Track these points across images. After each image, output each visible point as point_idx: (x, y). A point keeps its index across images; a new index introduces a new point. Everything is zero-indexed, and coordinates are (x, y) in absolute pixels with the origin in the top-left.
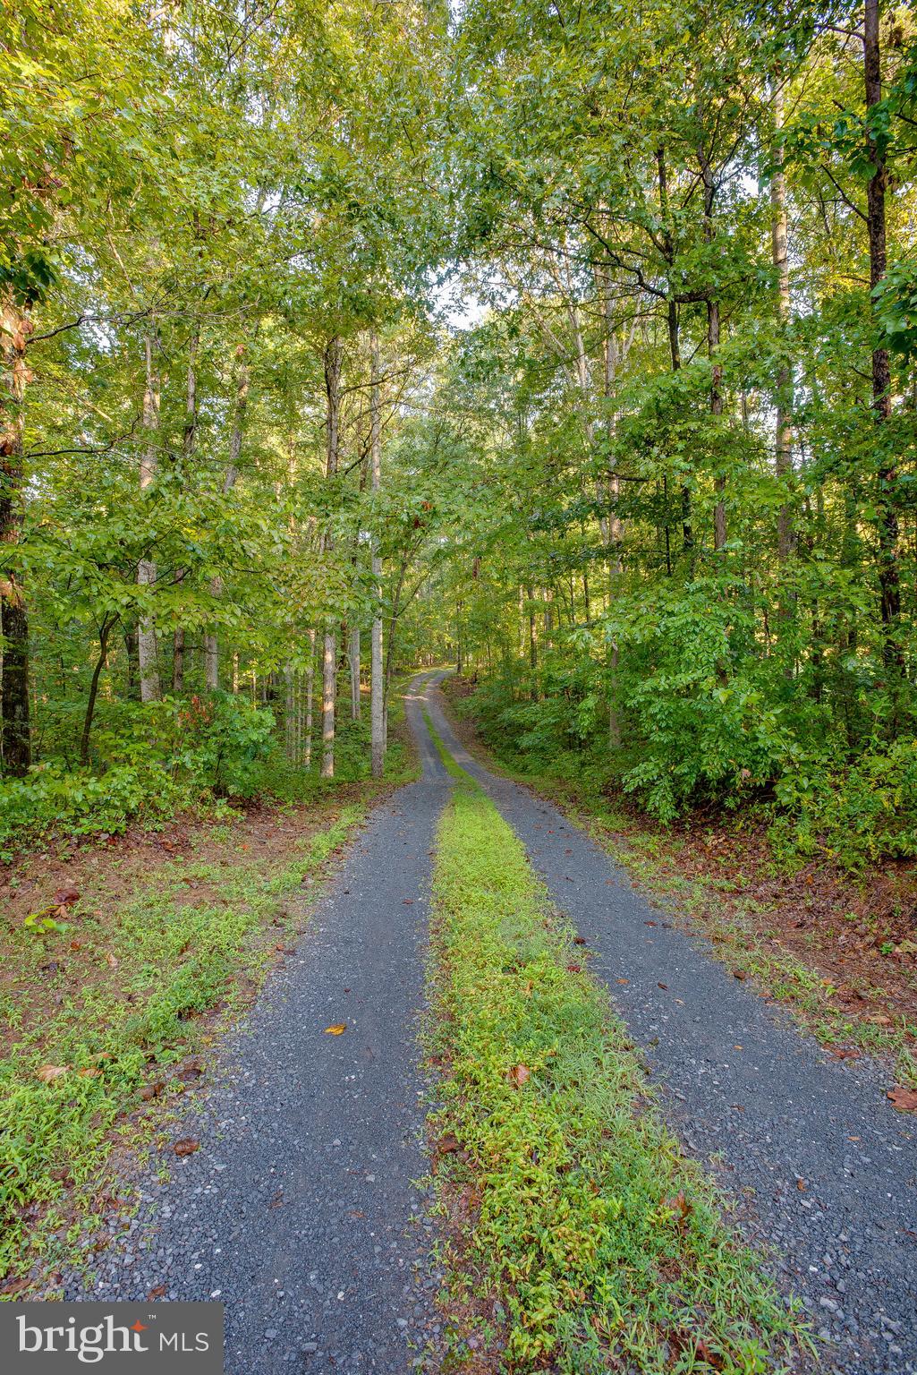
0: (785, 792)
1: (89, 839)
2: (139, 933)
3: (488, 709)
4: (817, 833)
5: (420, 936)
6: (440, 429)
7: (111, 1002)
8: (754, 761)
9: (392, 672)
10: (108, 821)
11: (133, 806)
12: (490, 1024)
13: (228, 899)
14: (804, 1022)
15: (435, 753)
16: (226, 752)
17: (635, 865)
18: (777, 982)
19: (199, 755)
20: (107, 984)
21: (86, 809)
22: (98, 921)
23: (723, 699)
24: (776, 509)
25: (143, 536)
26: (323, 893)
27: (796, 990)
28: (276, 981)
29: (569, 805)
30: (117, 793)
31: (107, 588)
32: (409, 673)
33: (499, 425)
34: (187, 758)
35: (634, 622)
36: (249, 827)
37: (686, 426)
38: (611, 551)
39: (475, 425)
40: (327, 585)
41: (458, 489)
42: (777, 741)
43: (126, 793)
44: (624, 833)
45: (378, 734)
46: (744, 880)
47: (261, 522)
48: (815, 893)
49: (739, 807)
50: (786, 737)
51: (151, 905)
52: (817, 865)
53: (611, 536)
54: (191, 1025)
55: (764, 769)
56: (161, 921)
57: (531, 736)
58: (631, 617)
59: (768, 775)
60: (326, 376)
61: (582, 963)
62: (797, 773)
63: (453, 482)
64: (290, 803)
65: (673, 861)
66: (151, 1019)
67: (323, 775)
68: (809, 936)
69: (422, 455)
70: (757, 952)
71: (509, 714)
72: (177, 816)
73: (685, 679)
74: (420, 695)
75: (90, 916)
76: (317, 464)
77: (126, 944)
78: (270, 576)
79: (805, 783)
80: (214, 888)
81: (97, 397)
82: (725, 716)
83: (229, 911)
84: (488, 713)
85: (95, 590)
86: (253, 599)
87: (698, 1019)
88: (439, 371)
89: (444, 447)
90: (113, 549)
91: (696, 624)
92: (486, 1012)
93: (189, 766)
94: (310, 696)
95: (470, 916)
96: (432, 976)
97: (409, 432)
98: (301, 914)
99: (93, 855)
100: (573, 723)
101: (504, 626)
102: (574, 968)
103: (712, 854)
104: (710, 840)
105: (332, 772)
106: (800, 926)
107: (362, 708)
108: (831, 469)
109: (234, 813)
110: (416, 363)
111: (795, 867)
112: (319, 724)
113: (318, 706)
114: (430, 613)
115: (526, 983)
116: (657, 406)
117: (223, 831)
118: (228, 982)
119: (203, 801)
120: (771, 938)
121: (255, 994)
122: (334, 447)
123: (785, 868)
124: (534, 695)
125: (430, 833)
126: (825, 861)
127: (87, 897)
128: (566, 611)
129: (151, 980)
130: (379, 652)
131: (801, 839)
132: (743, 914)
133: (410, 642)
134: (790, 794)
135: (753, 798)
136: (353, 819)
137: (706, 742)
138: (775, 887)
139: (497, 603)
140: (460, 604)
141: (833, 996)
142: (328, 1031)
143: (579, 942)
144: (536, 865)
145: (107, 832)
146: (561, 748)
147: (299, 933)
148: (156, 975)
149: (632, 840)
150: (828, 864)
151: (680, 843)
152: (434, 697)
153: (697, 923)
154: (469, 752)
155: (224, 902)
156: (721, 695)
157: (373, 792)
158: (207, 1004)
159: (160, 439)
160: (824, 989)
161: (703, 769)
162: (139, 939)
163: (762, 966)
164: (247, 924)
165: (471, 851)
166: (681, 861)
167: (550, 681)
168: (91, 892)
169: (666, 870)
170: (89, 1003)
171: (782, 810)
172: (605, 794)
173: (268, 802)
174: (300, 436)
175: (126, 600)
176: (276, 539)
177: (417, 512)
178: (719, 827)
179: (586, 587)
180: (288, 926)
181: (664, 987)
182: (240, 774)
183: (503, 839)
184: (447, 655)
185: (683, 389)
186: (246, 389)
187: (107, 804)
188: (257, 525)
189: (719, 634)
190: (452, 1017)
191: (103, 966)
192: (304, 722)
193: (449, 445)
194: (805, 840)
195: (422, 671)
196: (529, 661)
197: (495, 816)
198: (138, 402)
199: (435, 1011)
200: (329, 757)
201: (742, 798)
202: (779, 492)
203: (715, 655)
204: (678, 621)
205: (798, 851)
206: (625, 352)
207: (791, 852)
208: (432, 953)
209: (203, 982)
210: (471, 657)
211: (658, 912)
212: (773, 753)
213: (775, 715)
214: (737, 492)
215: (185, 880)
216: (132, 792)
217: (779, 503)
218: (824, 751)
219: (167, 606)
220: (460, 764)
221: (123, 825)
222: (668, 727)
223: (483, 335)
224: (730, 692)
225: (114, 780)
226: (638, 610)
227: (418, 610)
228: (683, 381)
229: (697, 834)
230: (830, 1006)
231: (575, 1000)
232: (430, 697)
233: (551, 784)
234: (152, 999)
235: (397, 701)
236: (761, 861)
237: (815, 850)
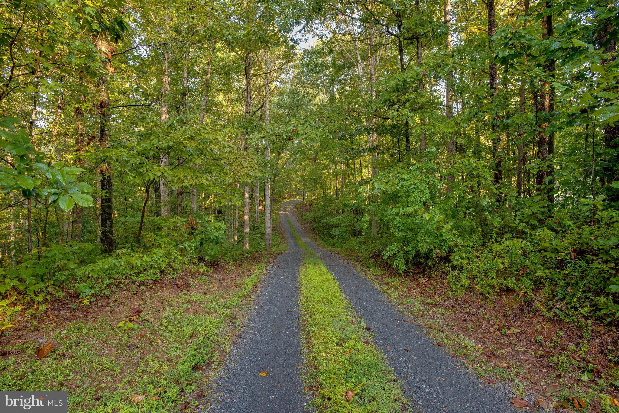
0: (455, 259)
1: (144, 283)
2: (170, 328)
3: (317, 217)
4: (470, 278)
5: (296, 327)
6: (296, 93)
7: (161, 363)
8: (440, 245)
9: (274, 201)
10: (151, 275)
11: (163, 267)
12: (334, 371)
13: (209, 311)
14: (471, 367)
15: (293, 237)
16: (204, 241)
17: (389, 292)
18: (457, 347)
19: (192, 243)
20: (158, 354)
21: (142, 269)
22: (151, 323)
23: (428, 218)
24: (450, 133)
25: (166, 144)
26: (251, 307)
27: (466, 352)
28: (234, 351)
29: (356, 263)
30: (156, 261)
31: (150, 169)
32: (281, 201)
33: (322, 91)
34: (187, 245)
35: (387, 183)
36: (214, 275)
37: (410, 96)
38: (374, 149)
39: (311, 91)
40: (248, 166)
41: (308, 123)
42: (451, 236)
43: (160, 262)
44: (383, 276)
45: (268, 230)
46: (438, 299)
47: (219, 137)
48: (470, 305)
49: (434, 265)
50: (455, 234)
51: (174, 315)
52: (471, 292)
53: (373, 141)
54: (198, 373)
55: (445, 248)
56: (180, 322)
57: (337, 229)
58: (386, 181)
59: (447, 251)
60: (245, 70)
61: (371, 340)
62: (460, 251)
63: (306, 120)
64: (232, 263)
65: (405, 290)
66: (180, 371)
67: (244, 248)
68: (469, 325)
69: (287, 104)
70: (447, 333)
71: (327, 220)
72: (183, 271)
73: (411, 209)
74: (286, 211)
75: (148, 321)
76: (241, 109)
77: (165, 334)
78: (223, 161)
79: (464, 255)
80: (202, 306)
81: (140, 77)
82: (428, 226)
83: (210, 317)
84: (317, 220)
85: (145, 169)
86: (215, 172)
87: (424, 365)
88: (295, 67)
89: (297, 101)
90: (153, 150)
91: (415, 185)
92: (331, 366)
93: (188, 248)
94: (237, 212)
95: (319, 318)
96: (304, 348)
97: (281, 94)
98: (242, 318)
99: (146, 290)
100: (356, 225)
101: (324, 181)
102: (367, 343)
103: (423, 287)
104: (422, 280)
105: (248, 247)
106: (464, 320)
107: (260, 217)
108: (474, 116)
109: (208, 269)
110: (286, 63)
111: (461, 293)
112: (242, 225)
113: (241, 217)
114: (290, 174)
115: (347, 350)
116: (397, 87)
117: (204, 278)
118: (213, 352)
119: (194, 264)
120: (452, 326)
121: (225, 357)
122: (249, 101)
123: (456, 294)
124: (337, 211)
125: (295, 278)
126: (474, 291)
127: (145, 311)
128: (352, 174)
129: (178, 351)
130: (269, 192)
131: (464, 281)
132: (439, 315)
133: (281, 187)
134: (458, 260)
135: (440, 261)
136: (261, 271)
137: (420, 237)
138: (452, 302)
139: (321, 171)
140: (304, 170)
141: (482, 354)
142: (260, 374)
143: (368, 329)
144: (345, 292)
145: (152, 279)
146: (350, 236)
147: (242, 327)
148: (180, 349)
149: (387, 280)
150: (475, 292)
151: (408, 282)
152: (292, 212)
153: (419, 319)
154: (309, 237)
155: (207, 312)
156: (427, 216)
157: (268, 256)
158: (204, 362)
159: (172, 99)
160: (478, 351)
161: (418, 249)
162: (170, 331)
163: (450, 340)
164: (219, 323)
165: (316, 286)
166: (409, 290)
167: (345, 205)
168: (147, 309)
169: (403, 294)
170: (151, 363)
171: (454, 268)
172: (371, 258)
173: (222, 263)
174: (232, 96)
175: (159, 174)
176: (226, 145)
177: (290, 134)
178: (425, 274)
179: (361, 163)
180: (237, 323)
181: (407, 351)
182: (210, 251)
183: (329, 280)
184: (298, 193)
185: (409, 80)
186: (209, 75)
187: (151, 267)
188: (217, 139)
189: (425, 189)
190: (315, 368)
191: (155, 344)
192: (234, 224)
193: (299, 100)
194: (465, 282)
195: (287, 200)
196: (335, 196)
197: (324, 269)
198: (160, 80)
199: (307, 364)
200: (247, 241)
201: (435, 261)
202: (451, 126)
203: (424, 199)
204: (407, 183)
205: (462, 286)
206: (378, 60)
207: (459, 286)
208: (303, 335)
209: (202, 352)
210: (309, 194)
211: (401, 314)
212: (449, 242)
213: (451, 226)
214: (433, 126)
215: (188, 302)
216: (163, 261)
217: (451, 131)
218: (471, 240)
219: (177, 176)
220: (305, 242)
221: (159, 276)
222: (402, 230)
223: (318, 53)
224: (430, 215)
225: (155, 256)
226: (389, 177)
227: (285, 173)
228: (408, 76)
229: (415, 277)
230: (481, 359)
231: (370, 358)
232: (291, 212)
233: (347, 253)
234: (180, 360)
235: (276, 214)
236: (445, 290)
237: (469, 285)
